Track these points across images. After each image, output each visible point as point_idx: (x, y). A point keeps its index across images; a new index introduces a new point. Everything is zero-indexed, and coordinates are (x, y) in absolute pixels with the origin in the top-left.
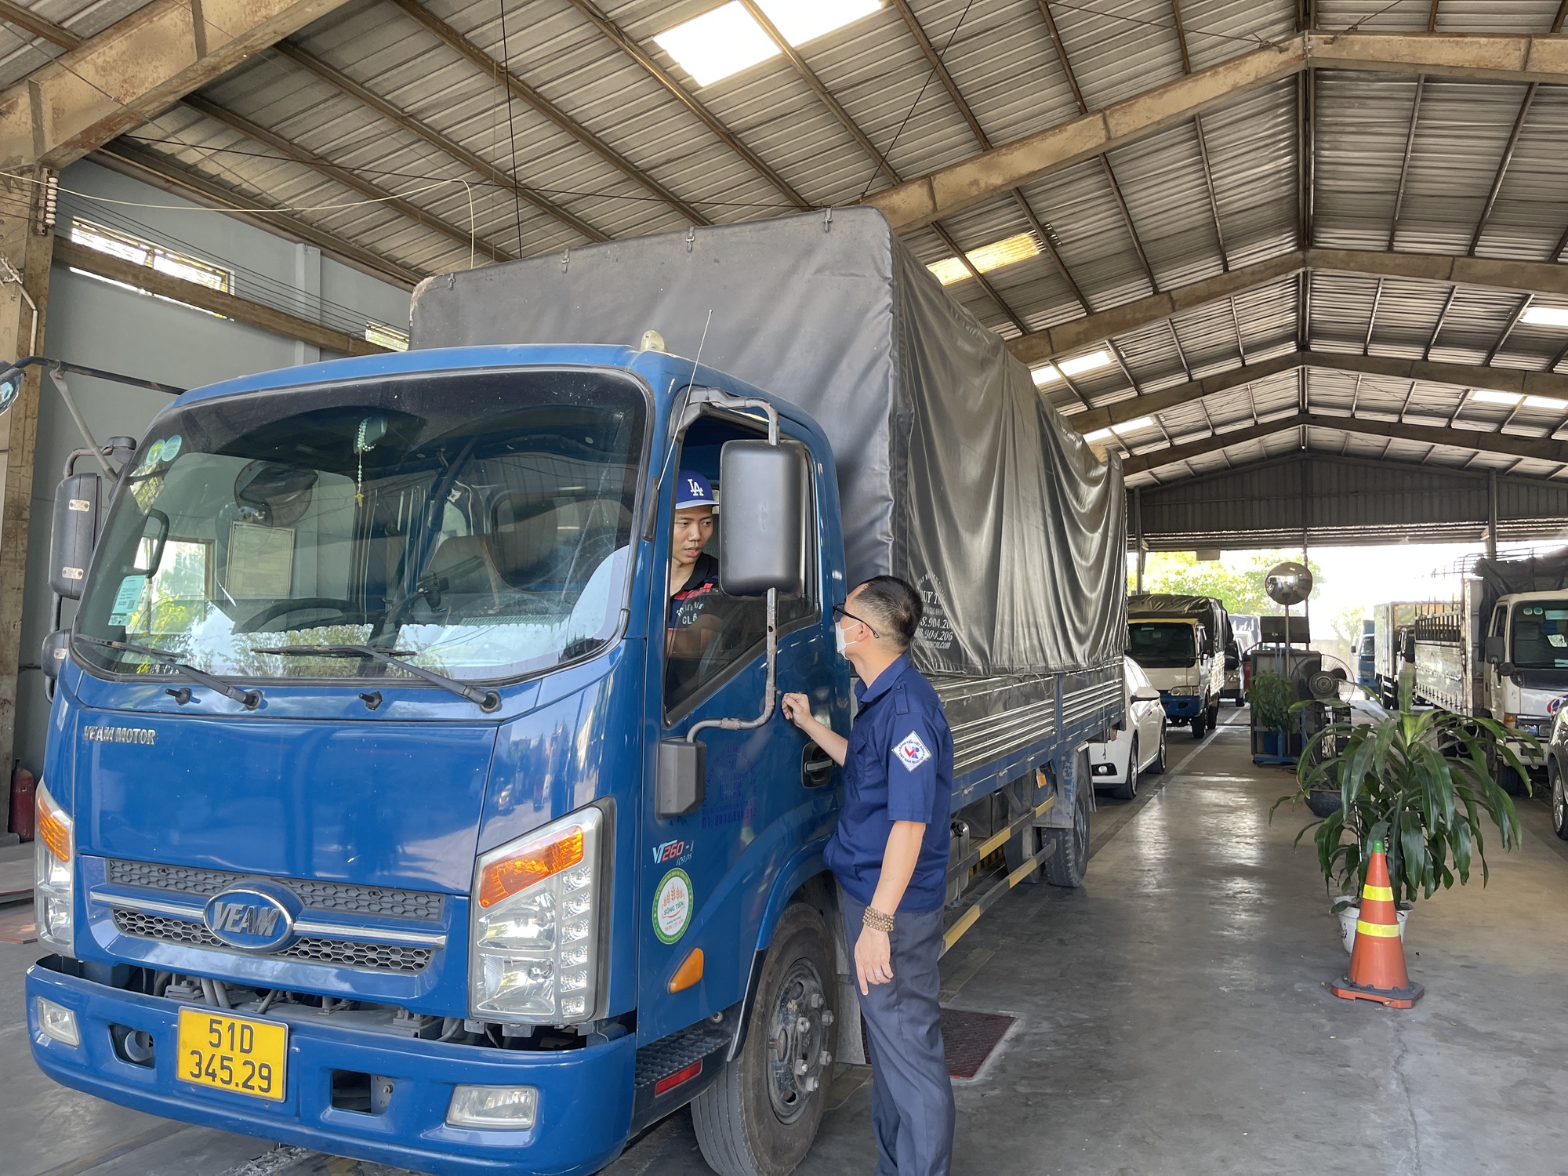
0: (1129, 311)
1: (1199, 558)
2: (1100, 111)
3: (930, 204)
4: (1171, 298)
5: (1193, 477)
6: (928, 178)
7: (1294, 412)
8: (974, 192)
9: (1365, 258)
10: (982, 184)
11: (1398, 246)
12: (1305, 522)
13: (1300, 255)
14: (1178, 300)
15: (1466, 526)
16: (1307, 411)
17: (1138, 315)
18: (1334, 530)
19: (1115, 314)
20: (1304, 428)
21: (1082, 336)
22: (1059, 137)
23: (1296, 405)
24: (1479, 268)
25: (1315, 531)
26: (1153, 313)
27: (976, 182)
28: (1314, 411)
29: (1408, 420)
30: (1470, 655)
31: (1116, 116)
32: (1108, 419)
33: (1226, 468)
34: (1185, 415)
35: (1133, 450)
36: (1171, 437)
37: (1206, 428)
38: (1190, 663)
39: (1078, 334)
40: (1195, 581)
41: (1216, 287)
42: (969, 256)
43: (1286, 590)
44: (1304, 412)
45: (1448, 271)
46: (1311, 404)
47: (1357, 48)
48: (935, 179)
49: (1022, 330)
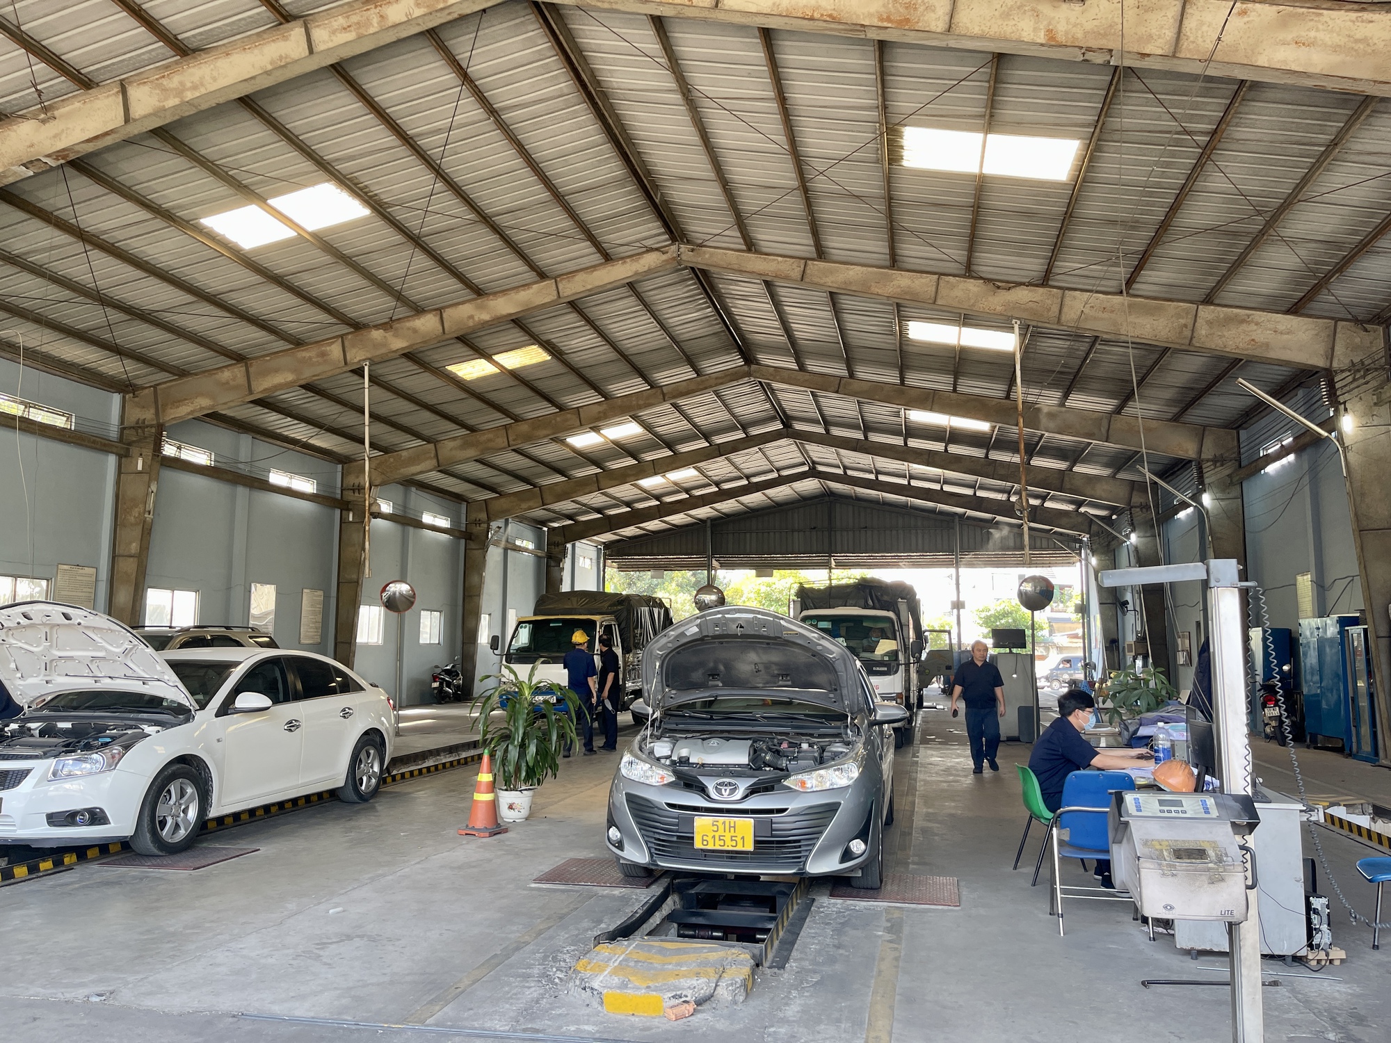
0: (634, 399)
2: (553, 278)
3: (441, 328)
4: (663, 392)
6: (440, 311)
8: (471, 323)
9: (785, 374)
12: (830, 551)
14: (667, 393)
19: (625, 400)
20: (817, 480)
22: (528, 292)
23: (804, 464)
24: (856, 386)
26: (650, 401)
27: (471, 317)
31: (564, 282)
32: (659, 469)
34: (719, 468)
35: (690, 492)
36: (716, 483)
37: (740, 478)
39: (599, 412)
41: (693, 387)
42: (493, 358)
44: (811, 469)
45: (836, 386)
46: (814, 463)
47: (707, 256)
48: (444, 312)
49: (557, 408)
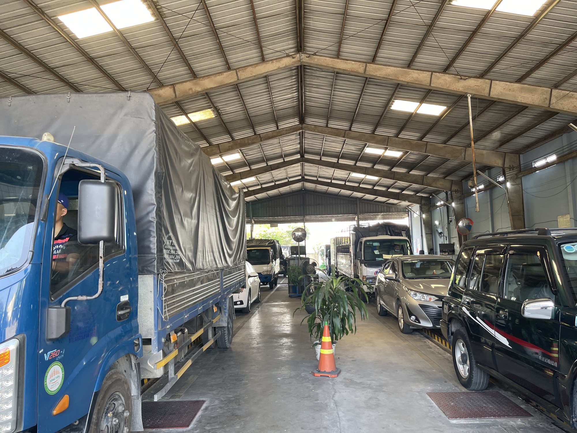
0: (246, 140)
1: (271, 226)
2: (235, 69)
3: (174, 95)
4: (260, 136)
5: (269, 198)
6: (173, 85)
7: (300, 177)
8: (191, 92)
9: (320, 129)
10: (194, 90)
11: (329, 126)
12: (304, 215)
13: (300, 126)
14: (262, 137)
15: (351, 216)
16: (304, 177)
17: (250, 142)
18: (313, 217)
19: (242, 140)
20: (303, 183)
21: (230, 148)
22: (221, 76)
23: (301, 175)
24: (353, 134)
25: (307, 217)
26: (254, 141)
27: (191, 89)
28: (306, 177)
29: (333, 181)
30: (352, 257)
31: (240, 72)
32: (240, 177)
33: (279, 196)
34: (266, 177)
35: (249, 188)
36: (261, 184)
37: (272, 182)
38: (268, 263)
39: (229, 146)
40: (270, 234)
41: (275, 134)
42: (189, 115)
43: (298, 237)
44: (303, 177)
45: (344, 135)
46: (305, 175)
47: (316, 60)
48: (176, 86)
49: (209, 144)
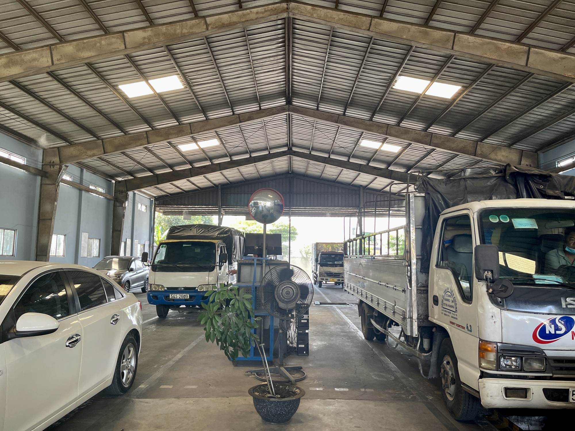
0: (178, 28)
1: (247, 219)
4: (206, 22)
5: (244, 182)
7: (285, 149)
12: (290, 205)
14: (210, 24)
15: (351, 210)
16: (291, 149)
18: (302, 209)
20: (290, 157)
21: (147, 40)
23: (286, 145)
25: (294, 209)
28: (294, 149)
29: (333, 157)
32: (190, 131)
33: (258, 179)
36: (231, 156)
37: (246, 152)
38: (211, 269)
39: (144, 38)
43: (265, 212)
44: (290, 149)
45: (368, 26)
46: (293, 145)
49: (104, 31)
